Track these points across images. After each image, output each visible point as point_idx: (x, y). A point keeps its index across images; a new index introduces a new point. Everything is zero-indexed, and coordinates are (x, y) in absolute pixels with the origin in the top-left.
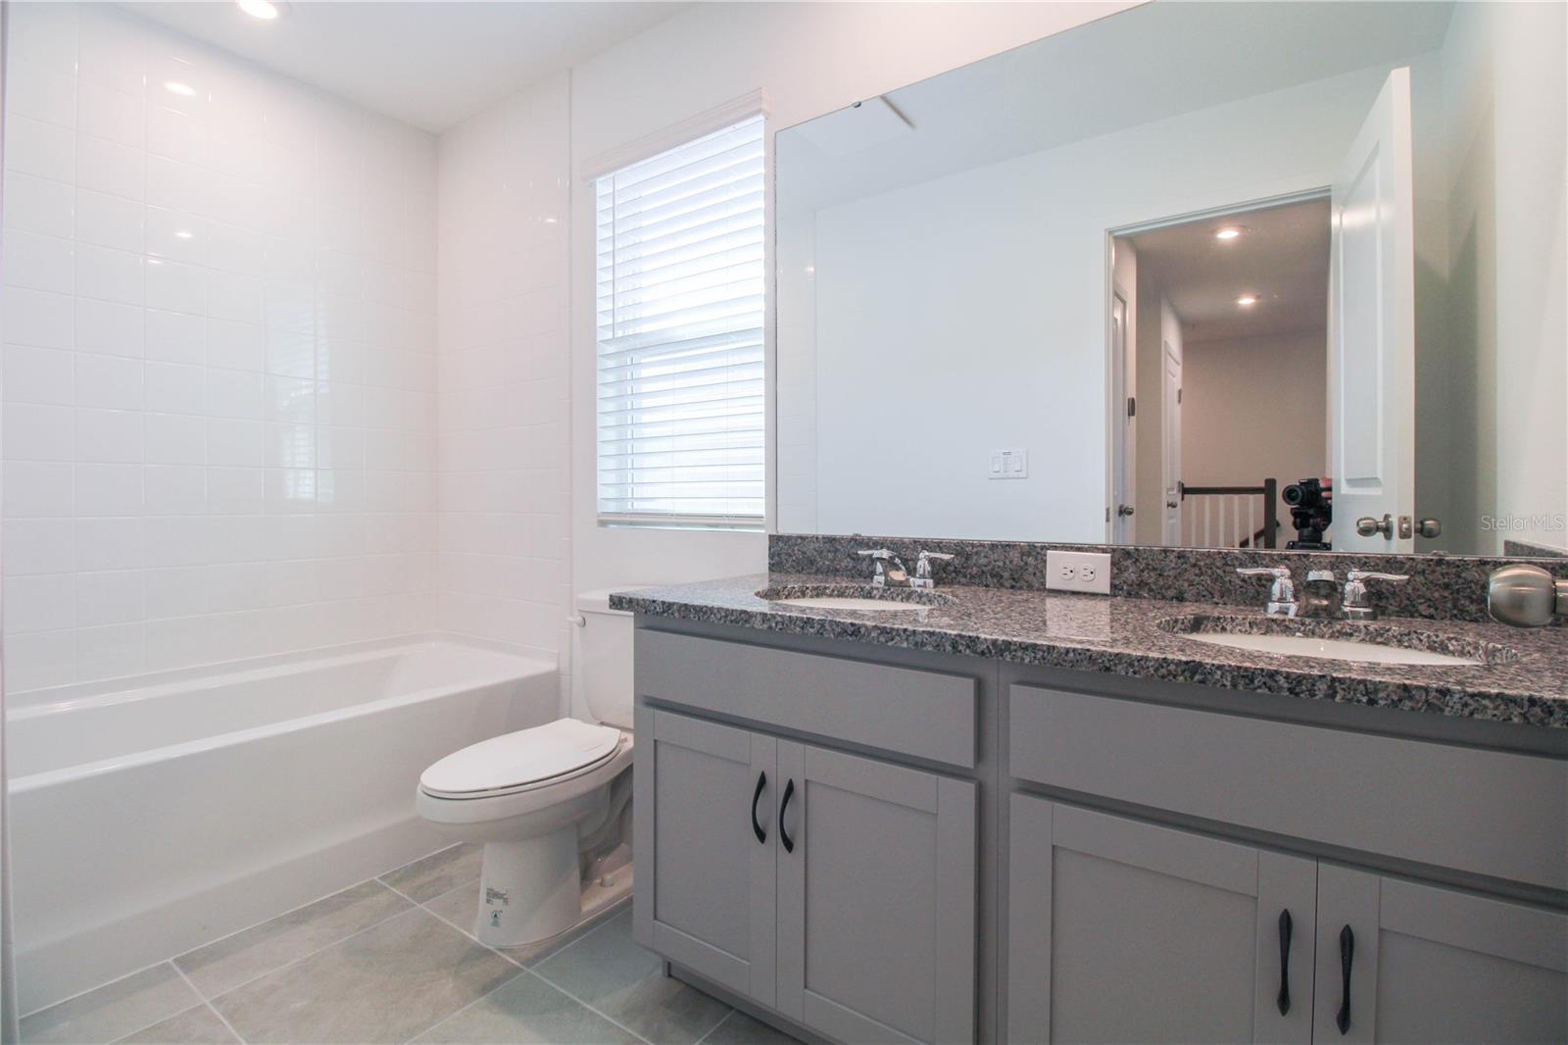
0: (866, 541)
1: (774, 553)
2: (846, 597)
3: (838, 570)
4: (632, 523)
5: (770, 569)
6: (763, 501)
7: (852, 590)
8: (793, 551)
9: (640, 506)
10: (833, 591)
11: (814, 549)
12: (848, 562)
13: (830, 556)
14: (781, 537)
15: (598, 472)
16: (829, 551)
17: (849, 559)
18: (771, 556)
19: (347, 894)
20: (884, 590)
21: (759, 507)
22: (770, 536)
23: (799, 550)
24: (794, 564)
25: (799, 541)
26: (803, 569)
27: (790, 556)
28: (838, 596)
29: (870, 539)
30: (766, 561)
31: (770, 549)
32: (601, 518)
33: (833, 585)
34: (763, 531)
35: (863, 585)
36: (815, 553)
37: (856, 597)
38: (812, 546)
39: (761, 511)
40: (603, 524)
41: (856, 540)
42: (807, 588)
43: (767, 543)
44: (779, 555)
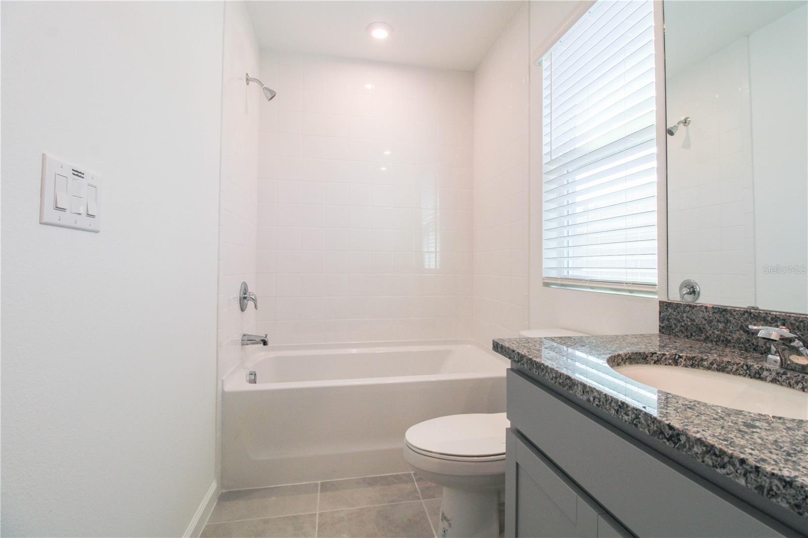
0: (763, 315)
1: (664, 317)
2: (728, 373)
3: (729, 342)
4: (562, 285)
5: (660, 331)
6: (656, 271)
7: (735, 367)
8: (682, 317)
9: (573, 274)
10: (712, 364)
11: (703, 318)
12: (741, 335)
13: (721, 326)
14: (670, 303)
15: (543, 250)
16: (719, 321)
17: (741, 332)
18: (662, 320)
19: (396, 477)
20: (778, 374)
21: (652, 277)
22: (660, 302)
23: (687, 317)
24: (683, 329)
25: (688, 309)
26: (691, 335)
27: (679, 321)
28: (718, 370)
29: (767, 313)
30: (657, 324)
31: (660, 313)
32: (545, 281)
33: (711, 358)
34: (656, 297)
35: (750, 363)
36: (704, 322)
37: (740, 374)
38: (701, 315)
39: (654, 280)
40: (547, 285)
41: (751, 313)
42: (680, 357)
43: (657, 308)
44: (668, 320)
